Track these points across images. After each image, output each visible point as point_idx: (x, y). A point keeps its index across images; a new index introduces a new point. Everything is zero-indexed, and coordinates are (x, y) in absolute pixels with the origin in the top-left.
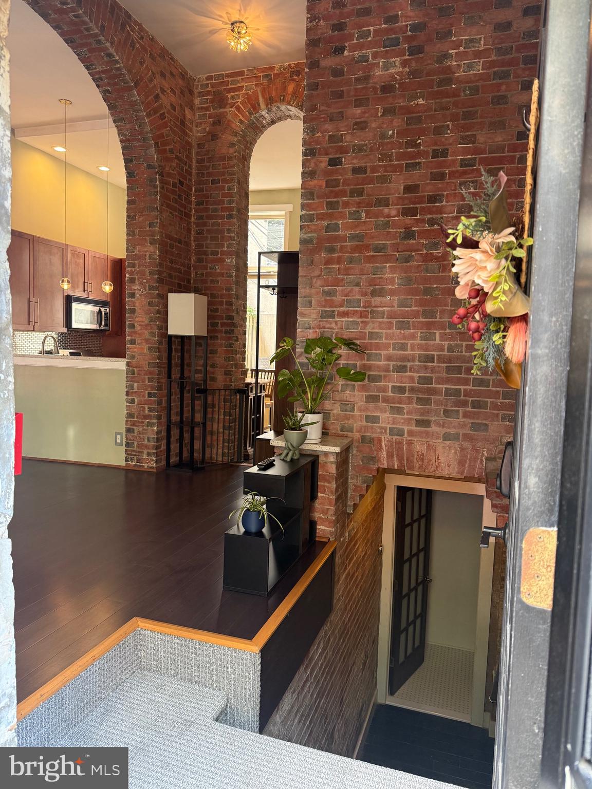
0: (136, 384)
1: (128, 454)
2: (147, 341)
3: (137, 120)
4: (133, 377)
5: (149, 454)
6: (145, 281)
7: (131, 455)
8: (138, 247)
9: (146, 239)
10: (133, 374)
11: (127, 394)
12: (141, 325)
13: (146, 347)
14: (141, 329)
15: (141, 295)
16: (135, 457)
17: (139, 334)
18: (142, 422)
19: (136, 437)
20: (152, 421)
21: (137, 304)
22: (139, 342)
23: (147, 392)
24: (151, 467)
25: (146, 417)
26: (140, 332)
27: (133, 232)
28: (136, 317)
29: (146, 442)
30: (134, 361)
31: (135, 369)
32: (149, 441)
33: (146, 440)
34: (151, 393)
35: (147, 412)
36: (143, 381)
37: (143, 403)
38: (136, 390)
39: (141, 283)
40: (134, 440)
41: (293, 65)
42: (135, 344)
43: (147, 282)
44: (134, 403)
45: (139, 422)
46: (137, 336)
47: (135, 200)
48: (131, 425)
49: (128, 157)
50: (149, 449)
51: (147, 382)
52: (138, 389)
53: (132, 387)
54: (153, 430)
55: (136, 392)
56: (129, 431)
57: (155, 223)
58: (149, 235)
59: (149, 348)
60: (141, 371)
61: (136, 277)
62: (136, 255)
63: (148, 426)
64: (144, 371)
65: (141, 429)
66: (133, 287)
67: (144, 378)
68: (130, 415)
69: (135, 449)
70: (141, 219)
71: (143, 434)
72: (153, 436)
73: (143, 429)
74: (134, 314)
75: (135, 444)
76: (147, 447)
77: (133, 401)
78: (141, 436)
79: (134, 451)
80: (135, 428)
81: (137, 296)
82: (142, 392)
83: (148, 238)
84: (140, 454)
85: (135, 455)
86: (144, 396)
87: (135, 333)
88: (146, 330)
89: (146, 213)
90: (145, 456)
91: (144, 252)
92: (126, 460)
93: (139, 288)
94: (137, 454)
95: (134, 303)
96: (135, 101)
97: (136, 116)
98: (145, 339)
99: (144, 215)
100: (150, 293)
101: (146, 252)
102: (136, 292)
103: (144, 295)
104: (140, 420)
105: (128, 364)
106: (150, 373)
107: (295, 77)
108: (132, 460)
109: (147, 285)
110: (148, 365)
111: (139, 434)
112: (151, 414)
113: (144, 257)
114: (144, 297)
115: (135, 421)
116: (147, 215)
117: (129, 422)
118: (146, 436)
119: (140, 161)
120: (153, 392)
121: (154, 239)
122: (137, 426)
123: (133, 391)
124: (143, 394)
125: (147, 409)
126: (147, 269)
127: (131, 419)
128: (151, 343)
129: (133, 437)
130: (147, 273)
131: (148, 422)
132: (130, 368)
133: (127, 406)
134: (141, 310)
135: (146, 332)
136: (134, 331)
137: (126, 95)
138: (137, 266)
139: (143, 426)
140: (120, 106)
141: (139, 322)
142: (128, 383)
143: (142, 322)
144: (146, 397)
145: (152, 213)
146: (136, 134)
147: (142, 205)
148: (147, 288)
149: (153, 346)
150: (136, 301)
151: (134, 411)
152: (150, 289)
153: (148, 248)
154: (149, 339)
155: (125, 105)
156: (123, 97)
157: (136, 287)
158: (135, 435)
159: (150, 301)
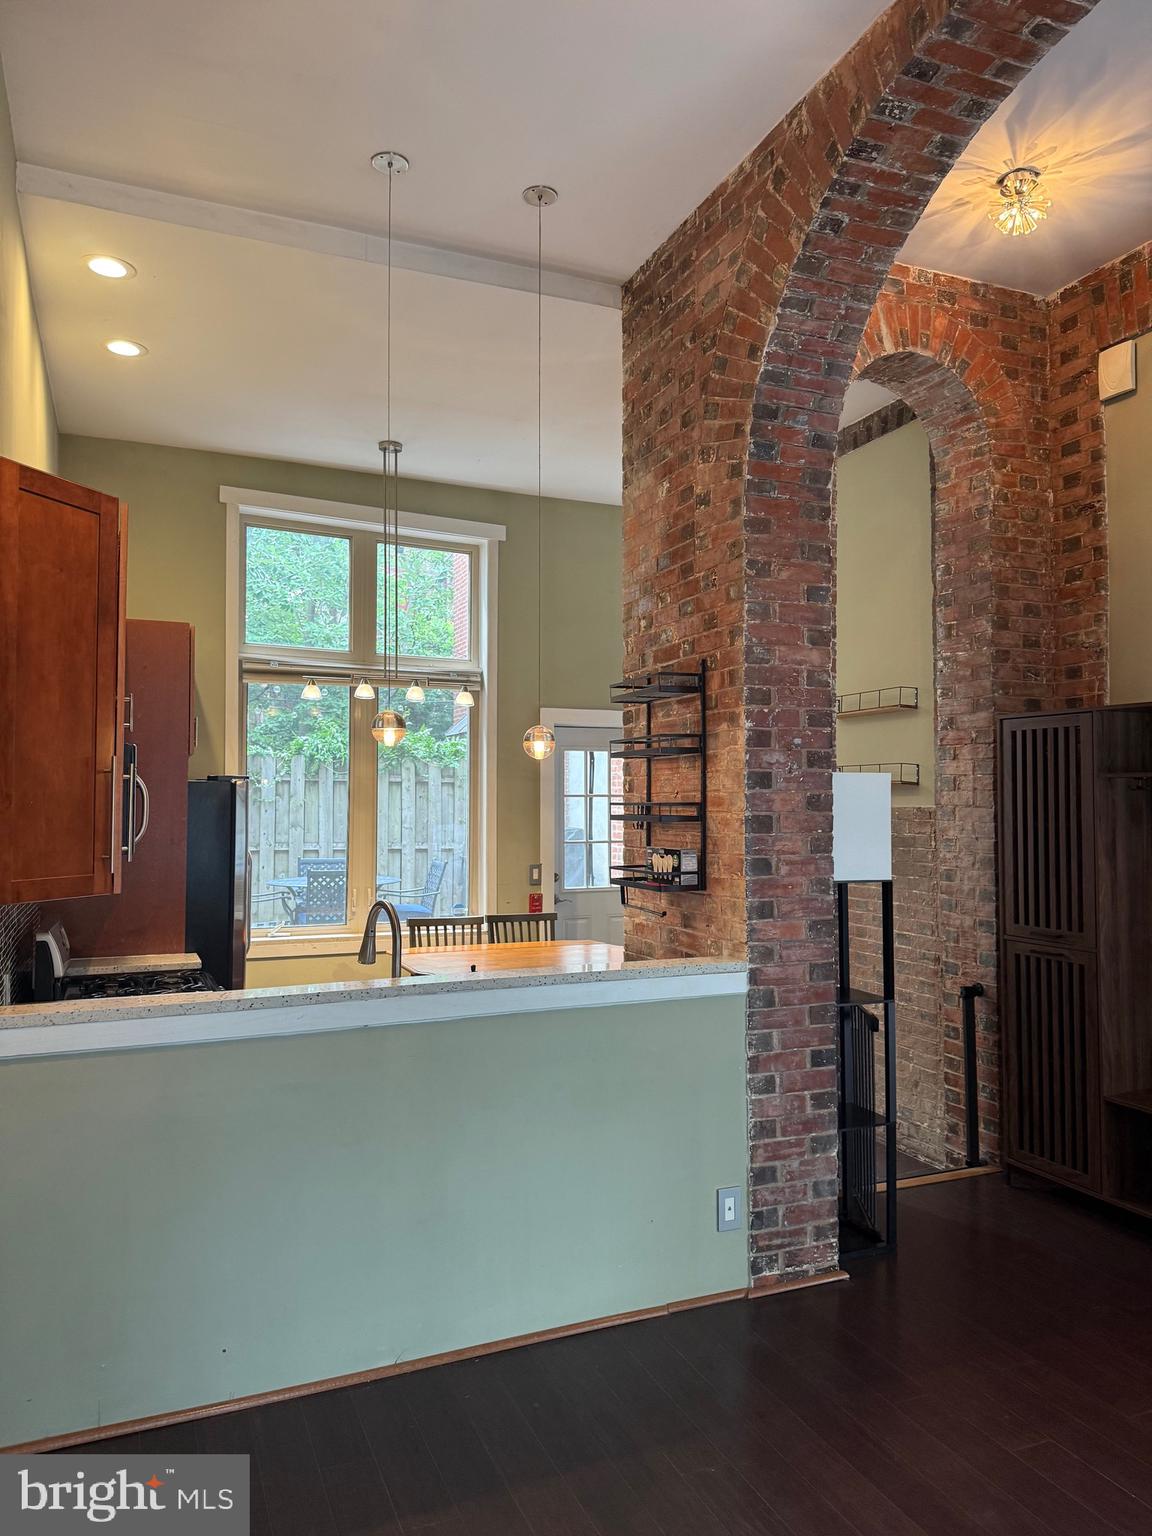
0: (775, 1033)
1: (760, 1250)
2: (806, 904)
4: (769, 1015)
5: (819, 1233)
6: (798, 741)
7: (769, 1248)
8: (780, 650)
9: (797, 629)
10: (770, 1003)
11: (754, 1064)
12: (789, 863)
13: (804, 923)
14: (790, 874)
15: (787, 780)
16: (780, 1252)
17: (785, 887)
18: (799, 1144)
19: (782, 1190)
20: (824, 1134)
21: (777, 806)
22: (785, 908)
23: (808, 1051)
24: (827, 1271)
25: (808, 1125)
26: (786, 880)
27: (766, 609)
28: (776, 839)
29: (810, 1200)
30: (771, 970)
31: (776, 989)
32: (817, 1193)
33: (810, 1193)
34: (820, 1051)
35: (809, 1110)
36: (797, 1022)
37: (799, 1086)
38: (777, 1049)
39: (788, 747)
40: (776, 1202)
41: (943, 279)
42: (771, 916)
43: (802, 746)
44: (773, 1091)
45: (790, 1145)
46: (779, 892)
47: (769, 521)
48: (769, 1159)
49: (767, 402)
50: (819, 1216)
51: (807, 1022)
52: (784, 1046)
53: (765, 1042)
54: (828, 1159)
55: (777, 1057)
56: (760, 1176)
57: (822, 589)
58: (808, 620)
59: (813, 926)
60: (793, 991)
61: (774, 730)
62: (772, 669)
63: (814, 1151)
64: (802, 990)
65: (795, 1164)
66: (766, 758)
67: (801, 1012)
68: (763, 1129)
69: (779, 1228)
70: (784, 575)
71: (801, 1177)
72: (829, 1177)
73: (801, 1164)
74: (769, 829)
75: (781, 1210)
76: (815, 1214)
77: (768, 1086)
78: (799, 1183)
79: (777, 1235)
80: (777, 1163)
81: (779, 783)
82: (794, 1054)
83: (805, 630)
84: (794, 1240)
85: (780, 1247)
86: (800, 1065)
87: (774, 885)
88: (804, 875)
89: (800, 561)
90: (810, 1242)
91: (793, 662)
92: (755, 1268)
93: (782, 760)
94: (786, 1241)
95: (769, 801)
98: (801, 901)
99: (795, 565)
100: (813, 775)
101: (800, 663)
102: (774, 770)
103: (795, 780)
104: (792, 1138)
105: (753, 977)
106: (819, 996)
107: (947, 305)
108: (772, 1261)
109: (804, 751)
110: (811, 974)
111: (792, 1179)
112: (822, 1112)
113: (796, 678)
114: (795, 785)
115: (779, 1143)
116: (802, 565)
117: (761, 1151)
118: (810, 1182)
119: (797, 422)
120: (827, 1047)
121: (821, 631)
122: (784, 1157)
123: (769, 1056)
124: (797, 1059)
125: (809, 1103)
126: (802, 710)
127: (767, 1141)
128: (818, 911)
129: (772, 1193)
130: (804, 719)
131: (813, 1140)
132: (761, 987)
133: (753, 1102)
134: (790, 820)
135: (803, 880)
136: (770, 879)
137: (871, 250)
138: (775, 701)
139: (801, 1154)
140: (833, 271)
141: (784, 853)
142: (756, 1032)
143: (793, 853)
144: (808, 1066)
145: (814, 564)
146: (816, 352)
147: (789, 538)
148: (804, 760)
149: (822, 918)
150: (774, 796)
151: (775, 1113)
152: (811, 764)
153: (805, 652)
154: (813, 900)
155: (847, 272)
156: (855, 252)
157: (774, 756)
158: (780, 1184)
159: (812, 796)
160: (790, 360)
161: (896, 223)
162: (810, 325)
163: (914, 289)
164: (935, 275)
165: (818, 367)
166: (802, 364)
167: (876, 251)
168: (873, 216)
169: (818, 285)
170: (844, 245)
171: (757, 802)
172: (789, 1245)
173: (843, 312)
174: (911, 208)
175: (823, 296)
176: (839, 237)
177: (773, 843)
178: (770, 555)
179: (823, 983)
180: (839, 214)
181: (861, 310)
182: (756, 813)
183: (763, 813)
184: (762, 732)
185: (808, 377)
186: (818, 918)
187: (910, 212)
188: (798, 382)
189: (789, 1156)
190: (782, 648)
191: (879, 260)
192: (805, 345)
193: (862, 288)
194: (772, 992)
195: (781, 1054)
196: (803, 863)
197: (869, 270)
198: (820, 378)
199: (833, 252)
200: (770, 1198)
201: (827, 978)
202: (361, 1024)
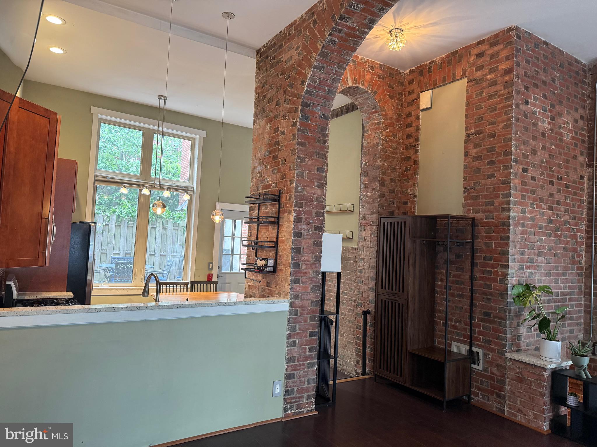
0: (298, 325)
1: (287, 403)
2: (311, 279)
3: (335, 74)
4: (296, 318)
5: (309, 397)
6: (311, 221)
7: (291, 403)
8: (307, 189)
9: (313, 182)
10: (296, 314)
11: (289, 336)
12: (306, 264)
13: (310, 286)
14: (306, 269)
15: (307, 235)
16: (294, 404)
17: (304, 273)
18: (303, 365)
19: (296, 382)
20: (312, 361)
21: (303, 244)
22: (304, 281)
23: (308, 331)
24: (311, 411)
25: (307, 358)
26: (305, 271)
27: (303, 174)
28: (302, 256)
29: (306, 385)
30: (298, 302)
31: (299, 309)
32: (309, 383)
33: (306, 383)
34: (313, 332)
35: (307, 353)
36: (305, 321)
37: (304, 344)
38: (298, 331)
39: (308, 224)
40: (294, 386)
41: (370, 61)
42: (299, 283)
43: (313, 223)
44: (295, 346)
45: (300, 365)
46: (302, 275)
47: (306, 143)
48: (292, 370)
49: (307, 101)
50: (309, 392)
51: (309, 321)
52: (300, 330)
53: (294, 328)
54: (313, 370)
55: (297, 334)
56: (289, 377)
57: (322, 168)
58: (317, 179)
59: (313, 287)
60: (305, 310)
61: (304, 217)
62: (304, 195)
63: (308, 368)
64: (308, 310)
65: (301, 372)
66: (300, 227)
67: (307, 317)
68: (291, 360)
69: (295, 396)
70: (310, 162)
71: (303, 377)
72: (313, 377)
73: (304, 372)
74: (300, 252)
75: (296, 389)
76: (307, 390)
77: (294, 344)
78: (302, 379)
79: (294, 398)
80: (295, 372)
81: (304, 235)
82: (304, 332)
83: (316, 182)
84: (300, 400)
85: (294, 402)
86: (305, 337)
87: (300, 272)
88: (311, 269)
89: (315, 158)
90: (305, 401)
91: (311, 193)
92: (285, 410)
93: (306, 227)
94: (297, 400)
95: (300, 242)
96: (347, 60)
97: (336, 71)
98: (309, 278)
99: (313, 159)
100: (316, 234)
101: (314, 194)
102: (303, 231)
103: (310, 235)
104: (301, 363)
105: (291, 305)
106: (313, 312)
107: (371, 71)
108: (291, 408)
109: (313, 225)
110: (311, 304)
111: (300, 378)
112: (312, 353)
113: (312, 199)
114: (310, 237)
115: (296, 365)
116: (315, 160)
117: (290, 368)
118: (306, 379)
119: (317, 109)
120: (315, 330)
121: (321, 183)
122: (298, 370)
123: (295, 333)
124: (304, 334)
125: (308, 350)
126: (313, 211)
127: (292, 364)
128: (315, 282)
129: (293, 383)
130: (314, 214)
131: (308, 364)
132: (294, 309)
133: (288, 350)
134: (307, 249)
135: (311, 271)
136: (299, 270)
137: (345, 52)
138: (304, 207)
139: (304, 369)
140: (332, 57)
141: (304, 261)
142: (291, 324)
143: (308, 261)
144: (308, 337)
145: (320, 159)
146: (324, 85)
147: (312, 150)
148: (313, 228)
149: (316, 284)
150: (302, 241)
151: (295, 354)
152: (315, 230)
153: (316, 190)
154: (313, 278)
155: (336, 59)
156: (340, 52)
157: (303, 226)
158: (296, 380)
159: (315, 241)
160: (315, 87)
161: (354, 44)
162: (323, 76)
163: (360, 64)
164: (367, 60)
165: (325, 91)
166: (319, 89)
167: (347, 52)
168: (346, 41)
169: (326, 62)
170: (336, 49)
171: (296, 242)
172: (298, 402)
173: (334, 72)
174: (359, 39)
175: (328, 66)
176: (334, 46)
177: (301, 257)
178: (305, 155)
179: (315, 307)
180: (335, 39)
181: (340, 72)
182: (296, 246)
183: (298, 247)
184: (299, 217)
185: (321, 94)
186: (315, 284)
187: (359, 41)
188: (318, 95)
189: (300, 369)
190: (308, 188)
191: (347, 56)
192: (321, 82)
193: (341, 64)
194: (297, 310)
195: (299, 333)
196: (311, 265)
197: (344, 59)
198: (325, 95)
199: (332, 51)
200: (292, 385)
201: (316, 306)
202: (143, 319)
